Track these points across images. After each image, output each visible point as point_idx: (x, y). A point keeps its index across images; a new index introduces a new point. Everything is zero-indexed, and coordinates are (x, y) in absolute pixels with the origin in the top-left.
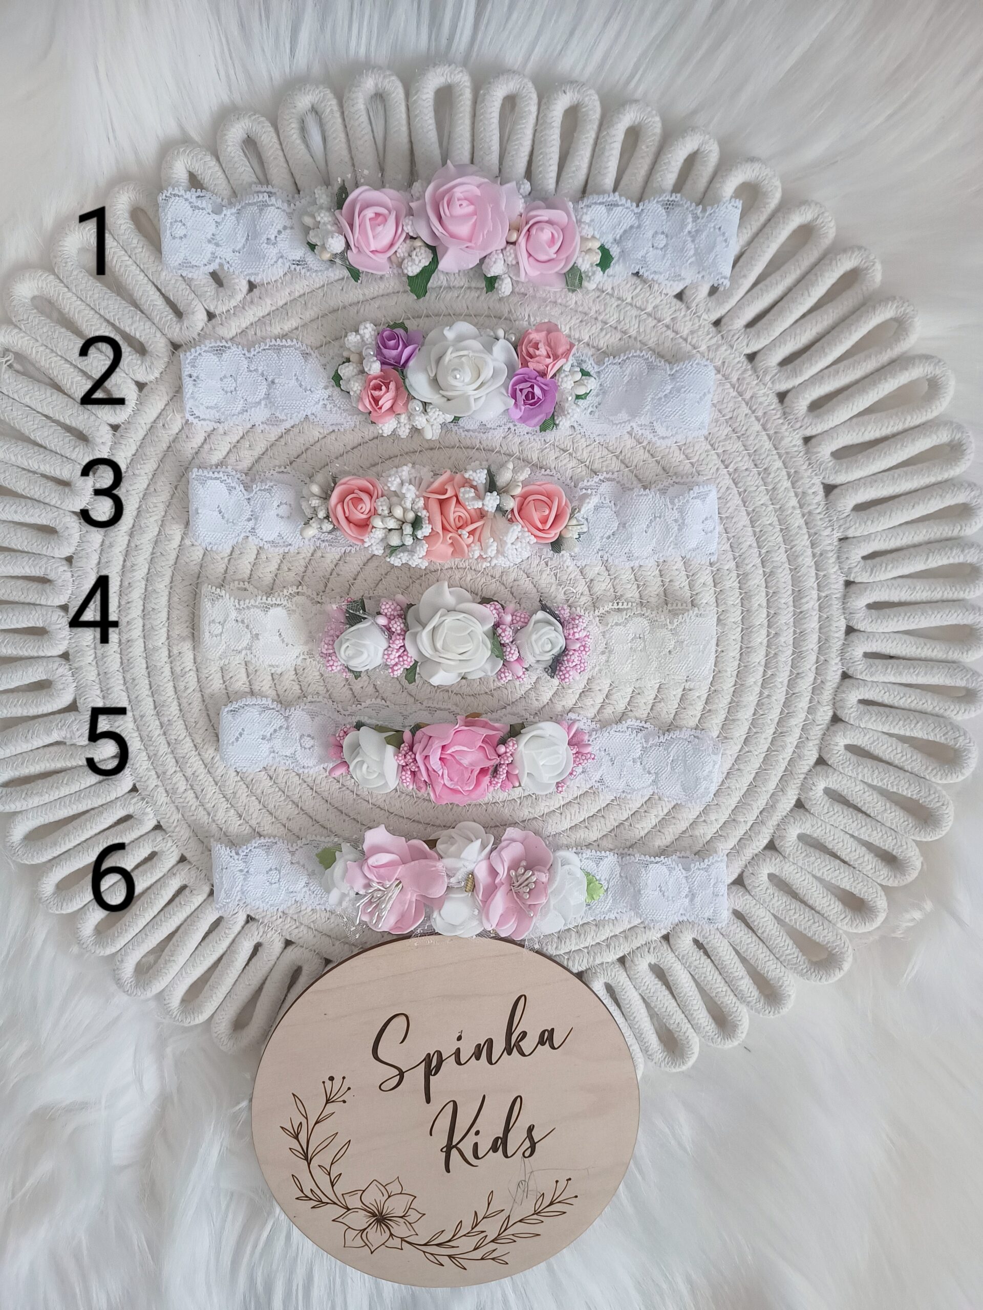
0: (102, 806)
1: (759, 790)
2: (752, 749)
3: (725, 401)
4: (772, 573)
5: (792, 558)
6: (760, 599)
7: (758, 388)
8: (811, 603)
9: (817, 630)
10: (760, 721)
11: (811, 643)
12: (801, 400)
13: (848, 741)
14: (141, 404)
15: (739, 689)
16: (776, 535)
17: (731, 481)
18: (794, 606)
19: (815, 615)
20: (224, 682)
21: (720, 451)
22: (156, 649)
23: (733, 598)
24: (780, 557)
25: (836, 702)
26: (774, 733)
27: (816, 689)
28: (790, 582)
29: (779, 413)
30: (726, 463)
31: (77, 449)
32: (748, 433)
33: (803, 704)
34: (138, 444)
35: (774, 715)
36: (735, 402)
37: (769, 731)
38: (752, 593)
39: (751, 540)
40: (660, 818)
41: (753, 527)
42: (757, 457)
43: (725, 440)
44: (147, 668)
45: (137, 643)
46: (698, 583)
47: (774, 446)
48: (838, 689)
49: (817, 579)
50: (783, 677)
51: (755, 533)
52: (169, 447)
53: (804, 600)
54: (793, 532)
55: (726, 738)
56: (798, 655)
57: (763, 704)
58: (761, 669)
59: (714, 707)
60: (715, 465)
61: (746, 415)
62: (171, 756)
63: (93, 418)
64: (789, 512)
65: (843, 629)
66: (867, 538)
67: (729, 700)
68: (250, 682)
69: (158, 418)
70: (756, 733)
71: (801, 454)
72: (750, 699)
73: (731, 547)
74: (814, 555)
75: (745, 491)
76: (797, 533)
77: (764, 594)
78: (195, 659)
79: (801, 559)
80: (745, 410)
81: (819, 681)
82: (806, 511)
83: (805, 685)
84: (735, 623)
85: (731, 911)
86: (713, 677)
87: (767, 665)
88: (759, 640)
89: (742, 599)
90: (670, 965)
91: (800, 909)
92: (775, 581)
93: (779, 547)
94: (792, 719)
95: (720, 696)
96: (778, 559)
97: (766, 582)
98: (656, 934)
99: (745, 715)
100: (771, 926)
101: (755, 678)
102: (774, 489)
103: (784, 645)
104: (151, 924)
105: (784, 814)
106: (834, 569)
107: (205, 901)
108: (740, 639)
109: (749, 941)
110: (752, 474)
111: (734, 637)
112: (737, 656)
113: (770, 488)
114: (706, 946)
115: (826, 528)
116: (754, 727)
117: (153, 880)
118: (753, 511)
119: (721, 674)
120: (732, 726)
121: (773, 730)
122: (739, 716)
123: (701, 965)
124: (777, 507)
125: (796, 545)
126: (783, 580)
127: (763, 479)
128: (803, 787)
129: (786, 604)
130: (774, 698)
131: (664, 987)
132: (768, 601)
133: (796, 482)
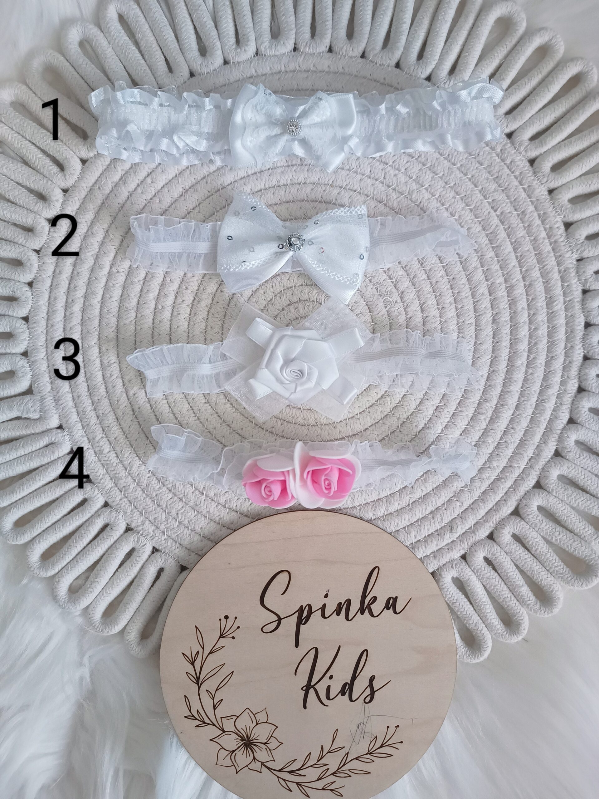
0: (48, 464)
1: (527, 443)
2: (521, 412)
3: (493, 165)
4: (530, 285)
5: (544, 274)
6: (522, 304)
7: (515, 155)
8: (559, 306)
9: (564, 325)
10: (527, 392)
11: (561, 334)
12: (546, 162)
13: (591, 405)
14: (83, 173)
15: (510, 369)
16: (532, 258)
17: (499, 221)
18: (547, 308)
19: (562, 314)
21: (490, 200)
23: (504, 304)
24: (536, 273)
25: (581, 377)
26: (537, 401)
27: (566, 368)
28: (543, 291)
29: (531, 172)
30: (495, 208)
31: (38, 204)
32: (510, 187)
33: (557, 379)
34: (81, 201)
35: (536, 387)
36: (500, 166)
37: (533, 400)
38: (516, 300)
39: (515, 262)
41: (515, 252)
42: (517, 204)
43: (494, 192)
46: (478, 293)
47: (528, 196)
48: (582, 367)
49: (563, 288)
50: (542, 360)
51: (517, 257)
52: (102, 204)
53: (555, 303)
54: (544, 255)
55: (502, 405)
56: (551, 344)
57: (528, 380)
58: (526, 354)
59: (493, 383)
60: (487, 209)
61: (508, 175)
62: (99, 426)
63: (50, 183)
64: (541, 241)
65: (583, 323)
66: (597, 258)
67: (504, 377)
69: (95, 183)
70: (524, 401)
71: (548, 200)
72: (519, 376)
73: (501, 267)
74: (560, 272)
75: (509, 227)
76: (547, 256)
77: (525, 300)
79: (551, 274)
80: (507, 171)
81: (568, 362)
82: (553, 240)
83: (558, 365)
84: (506, 321)
85: (511, 534)
86: (491, 362)
87: (530, 351)
88: (523, 333)
89: (510, 304)
90: (468, 577)
91: (563, 532)
92: (533, 291)
93: (535, 266)
94: (549, 390)
95: (497, 374)
96: (534, 275)
97: (527, 292)
98: (456, 554)
99: (516, 388)
100: (542, 545)
101: (521, 361)
102: (529, 226)
103: (541, 336)
104: (81, 554)
105: (547, 460)
106: (574, 281)
107: (122, 535)
108: (509, 333)
109: (526, 556)
110: (513, 215)
111: (505, 332)
112: (508, 346)
113: (526, 225)
114: (494, 562)
115: (568, 251)
116: (522, 397)
117: (84, 519)
118: (515, 241)
119: (497, 359)
120: (506, 397)
121: (536, 399)
122: (511, 388)
123: (491, 577)
124: (532, 238)
125: (546, 265)
126: (539, 290)
127: (521, 219)
128: (560, 439)
129: (541, 306)
130: (536, 375)
131: (463, 596)
132: (528, 305)
133: (545, 220)
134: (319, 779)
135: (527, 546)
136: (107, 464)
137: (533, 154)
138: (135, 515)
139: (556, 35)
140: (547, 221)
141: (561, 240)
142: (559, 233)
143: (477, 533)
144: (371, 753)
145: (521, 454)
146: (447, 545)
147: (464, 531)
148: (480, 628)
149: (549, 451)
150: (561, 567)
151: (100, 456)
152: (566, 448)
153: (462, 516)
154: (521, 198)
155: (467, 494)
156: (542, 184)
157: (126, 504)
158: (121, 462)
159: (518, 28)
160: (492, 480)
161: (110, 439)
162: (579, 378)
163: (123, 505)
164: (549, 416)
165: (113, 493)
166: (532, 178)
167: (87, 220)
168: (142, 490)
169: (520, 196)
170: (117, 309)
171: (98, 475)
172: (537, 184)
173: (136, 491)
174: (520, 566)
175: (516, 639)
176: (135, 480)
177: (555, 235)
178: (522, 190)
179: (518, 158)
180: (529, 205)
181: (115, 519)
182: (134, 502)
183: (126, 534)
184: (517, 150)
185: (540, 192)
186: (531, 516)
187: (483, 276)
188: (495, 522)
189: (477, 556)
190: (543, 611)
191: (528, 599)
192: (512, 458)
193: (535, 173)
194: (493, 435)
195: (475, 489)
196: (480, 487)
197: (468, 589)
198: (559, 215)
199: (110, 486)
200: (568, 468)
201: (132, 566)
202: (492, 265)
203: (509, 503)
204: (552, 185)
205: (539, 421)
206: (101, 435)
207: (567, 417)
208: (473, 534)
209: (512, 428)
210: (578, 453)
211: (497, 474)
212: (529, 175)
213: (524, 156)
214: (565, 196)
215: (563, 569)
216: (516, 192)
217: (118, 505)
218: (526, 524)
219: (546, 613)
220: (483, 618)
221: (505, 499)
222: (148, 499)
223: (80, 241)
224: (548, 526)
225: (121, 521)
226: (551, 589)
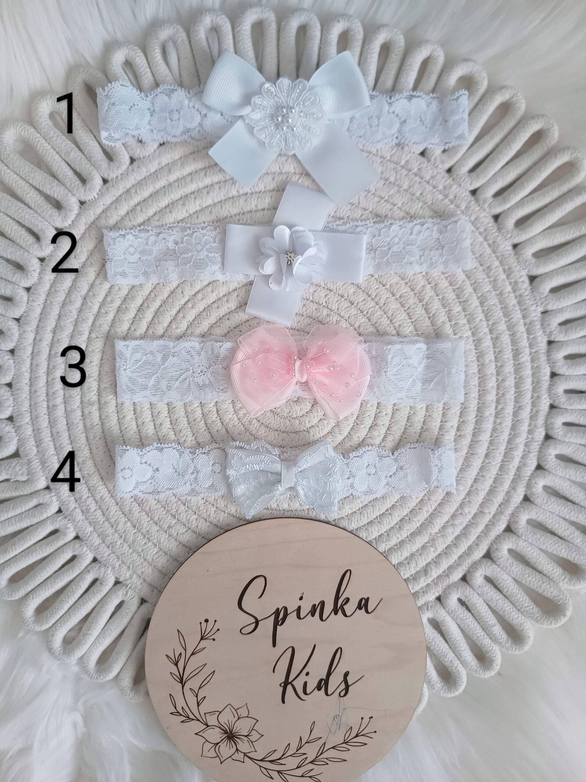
0: (37, 523)
1: (497, 489)
2: (491, 461)
4: (497, 338)
5: (511, 327)
6: (490, 356)
7: (479, 212)
8: (525, 358)
9: (530, 376)
10: (496, 441)
11: (528, 385)
12: (510, 218)
13: (557, 452)
15: (479, 420)
16: (498, 312)
17: (465, 277)
18: (514, 360)
19: (529, 365)
20: (121, 432)
22: (73, 411)
24: (502, 326)
25: (547, 426)
26: (506, 449)
27: (533, 417)
28: (510, 344)
29: (495, 228)
33: (524, 428)
35: (505, 436)
37: (502, 448)
38: (484, 352)
39: (481, 316)
40: (430, 513)
41: (482, 307)
42: (482, 259)
44: (67, 424)
45: (60, 407)
48: (548, 416)
49: (528, 340)
50: (509, 410)
51: (483, 311)
53: (521, 356)
54: (510, 309)
55: (472, 454)
56: (519, 395)
57: (496, 429)
58: (494, 405)
59: (462, 433)
64: (507, 295)
65: (548, 374)
66: (561, 310)
67: (473, 427)
68: (139, 430)
70: (493, 449)
71: (512, 256)
72: (488, 426)
73: (468, 322)
74: (525, 324)
75: (475, 282)
76: (513, 310)
77: (493, 352)
78: (100, 416)
79: (516, 328)
81: (534, 411)
82: (518, 294)
83: (525, 414)
84: (474, 373)
85: (483, 576)
86: (461, 412)
87: (498, 402)
88: (491, 385)
89: (478, 357)
90: (442, 618)
91: (532, 574)
92: (499, 343)
93: (501, 320)
94: (517, 439)
95: (466, 425)
96: (500, 328)
97: (494, 344)
98: (431, 597)
99: (485, 437)
100: (512, 587)
101: (490, 412)
102: (495, 280)
103: (508, 387)
104: (73, 608)
105: (516, 505)
106: (540, 333)
107: (111, 589)
108: (477, 385)
109: (498, 598)
110: (479, 271)
111: (473, 384)
112: (477, 396)
113: (492, 279)
114: (467, 603)
115: (533, 305)
116: (492, 446)
117: (74, 575)
118: (482, 296)
119: (466, 410)
120: (476, 446)
121: (504, 447)
122: (481, 438)
123: (465, 618)
124: (498, 292)
125: (512, 318)
126: (505, 342)
127: (487, 274)
128: (529, 486)
129: (508, 358)
130: (504, 425)
131: (439, 635)
132: (496, 357)
133: (510, 274)
134: (298, 768)
135: (499, 587)
136: (94, 522)
137: (497, 210)
138: (123, 568)
139: (517, 94)
140: (512, 276)
141: (526, 294)
142: (524, 287)
143: (450, 576)
144: (347, 742)
145: (491, 500)
146: (422, 588)
147: (438, 574)
148: (455, 665)
149: (518, 497)
150: (531, 607)
151: (88, 515)
152: (534, 494)
153: (436, 561)
154: (485, 254)
155: (441, 540)
156: (506, 240)
157: (114, 559)
158: (107, 520)
159: (480, 87)
160: (464, 525)
161: (96, 498)
162: (546, 426)
163: (111, 560)
164: (517, 463)
165: (101, 549)
166: (497, 234)
167: (65, 288)
168: (129, 545)
169: (485, 252)
170: (98, 372)
171: (86, 532)
172: (501, 240)
173: (123, 546)
174: (493, 606)
175: (489, 674)
176: (121, 537)
177: (520, 290)
178: (487, 246)
179: (482, 215)
180: (494, 261)
181: (104, 575)
182: (122, 557)
183: (116, 587)
184: (481, 208)
185: (504, 248)
186: (502, 560)
187: (451, 330)
188: (467, 566)
189: (451, 598)
190: (514, 649)
191: (500, 637)
192: (482, 505)
193: (499, 229)
194: (464, 482)
195: (448, 535)
196: (452, 533)
197: (443, 628)
198: (523, 269)
199: (97, 542)
200: (537, 513)
201: (122, 617)
202: (459, 319)
203: (481, 547)
204: (516, 241)
205: (508, 469)
206: (87, 495)
207: (535, 464)
208: (447, 578)
209: (482, 476)
210: (545, 499)
211: (468, 520)
212: (493, 231)
213: (488, 213)
214: (529, 251)
215: (533, 608)
216: (481, 248)
217: (105, 560)
218: (497, 567)
219: (517, 650)
220: (458, 656)
221: (477, 544)
222: (134, 554)
223: (59, 308)
224: (518, 569)
225: (110, 576)
226: (522, 628)
